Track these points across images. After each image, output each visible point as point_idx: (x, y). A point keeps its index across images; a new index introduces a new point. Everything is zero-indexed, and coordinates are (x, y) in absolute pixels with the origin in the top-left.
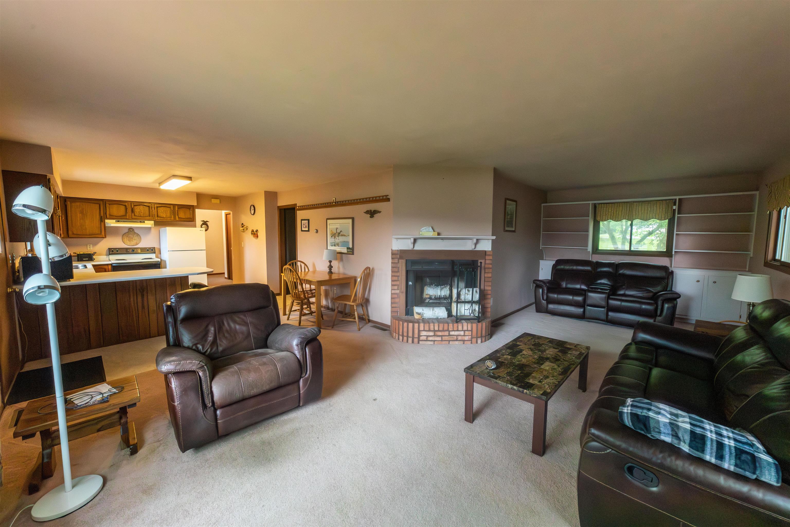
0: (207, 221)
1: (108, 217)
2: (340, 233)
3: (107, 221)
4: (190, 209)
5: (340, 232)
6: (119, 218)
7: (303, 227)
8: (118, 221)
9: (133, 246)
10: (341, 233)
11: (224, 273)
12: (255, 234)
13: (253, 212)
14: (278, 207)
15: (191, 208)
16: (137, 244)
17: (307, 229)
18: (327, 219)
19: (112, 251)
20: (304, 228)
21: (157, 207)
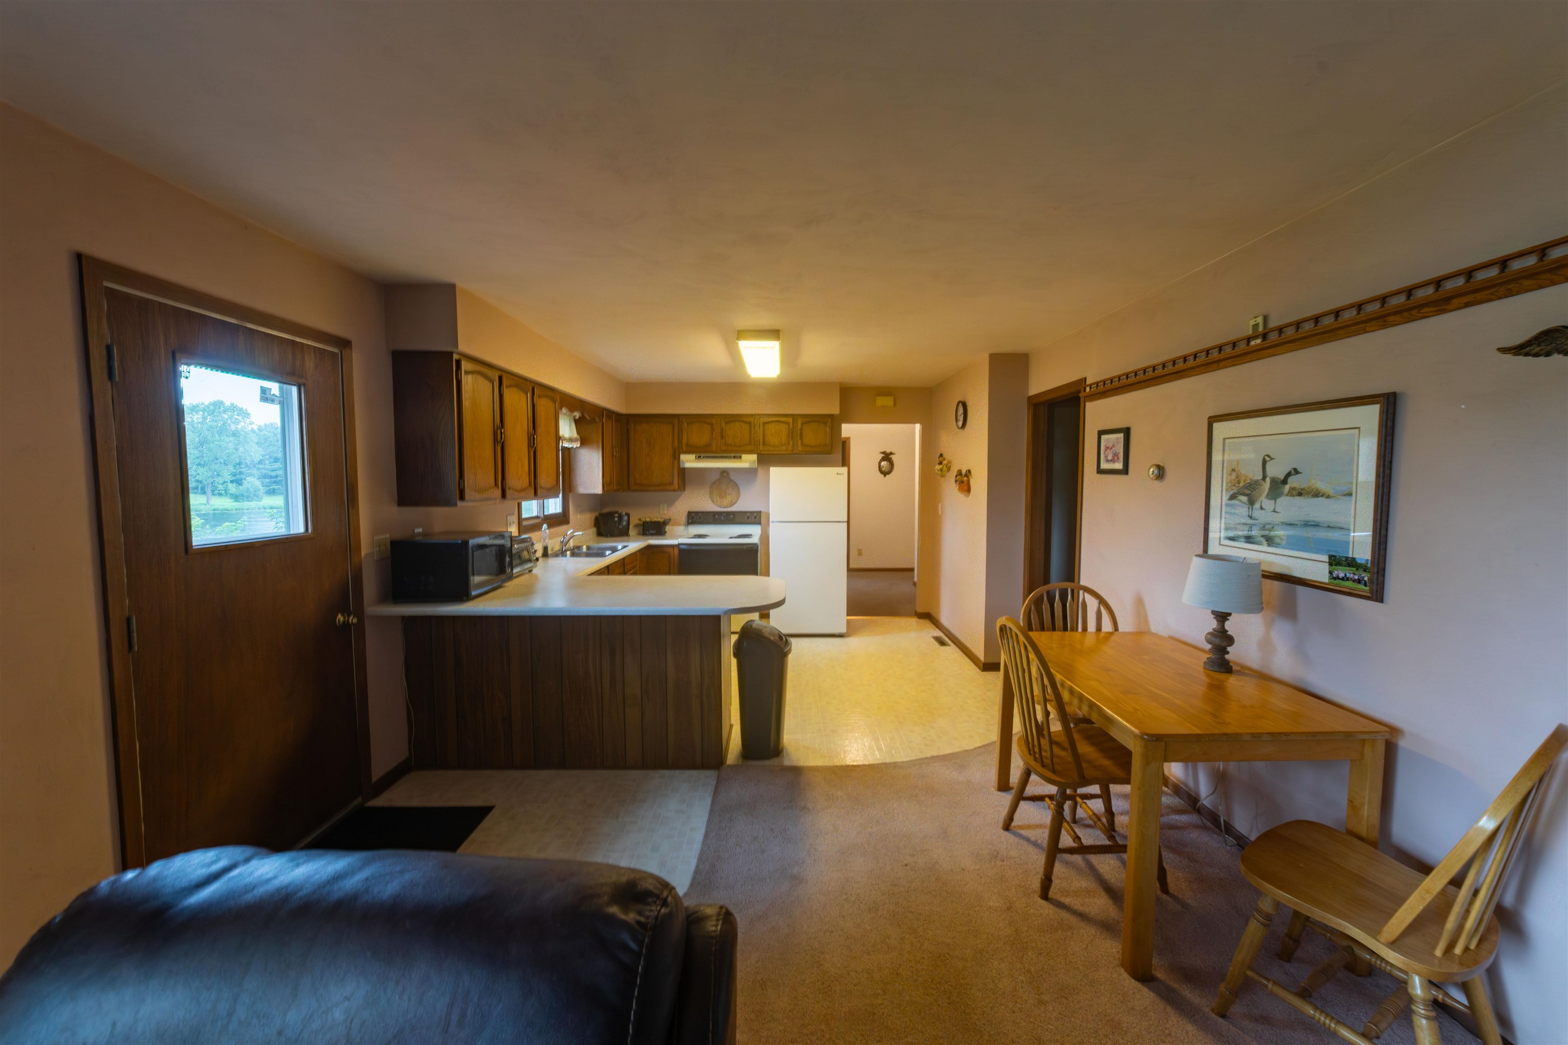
0: (891, 453)
1: (684, 449)
2: (1285, 482)
3: (683, 457)
4: (825, 423)
5: (1289, 475)
6: (703, 452)
7: (1106, 457)
8: (699, 457)
9: (727, 507)
10: (1293, 482)
11: (912, 570)
12: (962, 482)
13: (960, 423)
14: (1030, 398)
15: (832, 423)
16: (732, 504)
17: (1119, 466)
18: (1212, 420)
19: (695, 518)
20: (1108, 461)
21: (764, 424)
